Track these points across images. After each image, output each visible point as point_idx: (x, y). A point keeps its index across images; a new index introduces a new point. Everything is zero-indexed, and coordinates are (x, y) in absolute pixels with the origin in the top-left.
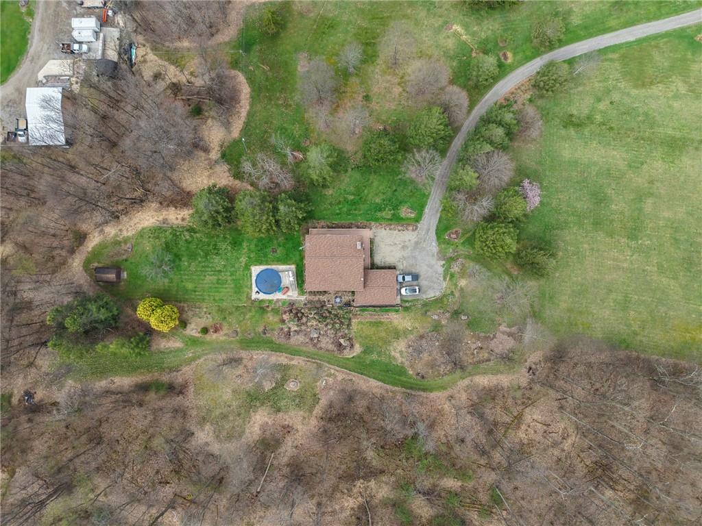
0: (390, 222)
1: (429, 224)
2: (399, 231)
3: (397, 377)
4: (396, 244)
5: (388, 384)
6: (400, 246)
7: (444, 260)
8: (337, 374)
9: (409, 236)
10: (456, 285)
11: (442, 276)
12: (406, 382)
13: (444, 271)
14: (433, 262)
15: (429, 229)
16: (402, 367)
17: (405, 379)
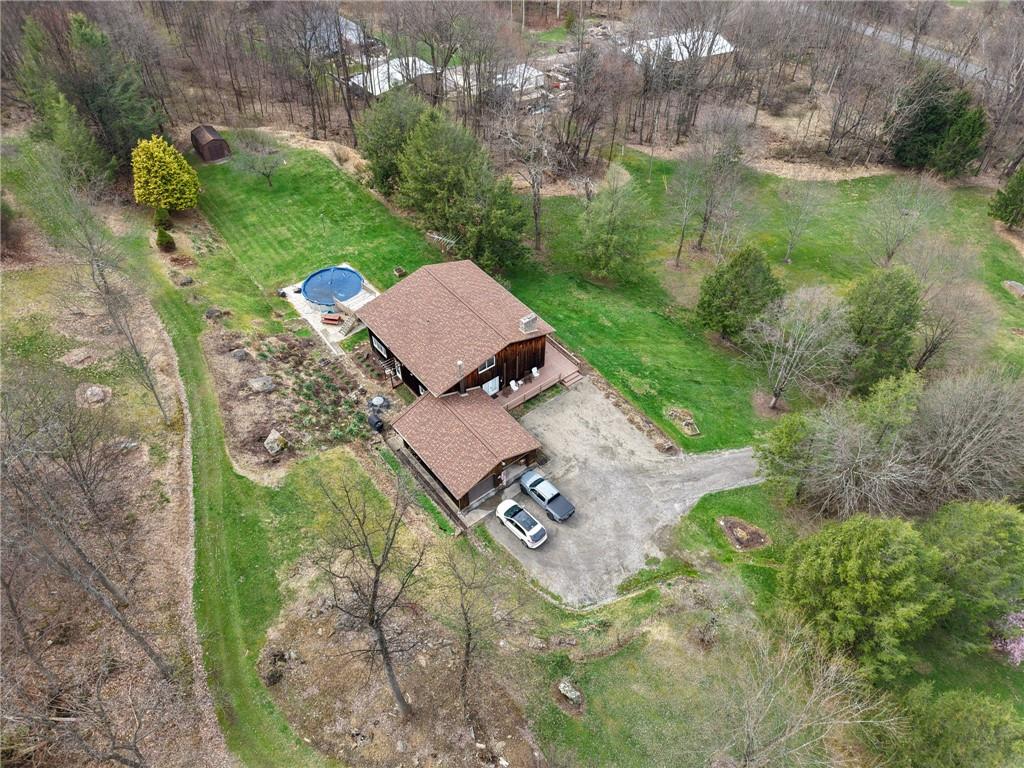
0: (630, 398)
1: (706, 475)
2: (631, 421)
3: (234, 608)
4: (598, 431)
5: (196, 597)
6: (602, 442)
7: (668, 553)
8: (170, 467)
9: (641, 448)
10: (637, 619)
11: (625, 575)
12: (230, 642)
13: (641, 573)
14: (636, 531)
15: (696, 479)
16: (278, 602)
17: (238, 631)
